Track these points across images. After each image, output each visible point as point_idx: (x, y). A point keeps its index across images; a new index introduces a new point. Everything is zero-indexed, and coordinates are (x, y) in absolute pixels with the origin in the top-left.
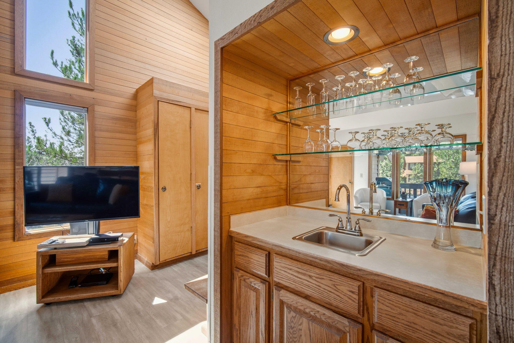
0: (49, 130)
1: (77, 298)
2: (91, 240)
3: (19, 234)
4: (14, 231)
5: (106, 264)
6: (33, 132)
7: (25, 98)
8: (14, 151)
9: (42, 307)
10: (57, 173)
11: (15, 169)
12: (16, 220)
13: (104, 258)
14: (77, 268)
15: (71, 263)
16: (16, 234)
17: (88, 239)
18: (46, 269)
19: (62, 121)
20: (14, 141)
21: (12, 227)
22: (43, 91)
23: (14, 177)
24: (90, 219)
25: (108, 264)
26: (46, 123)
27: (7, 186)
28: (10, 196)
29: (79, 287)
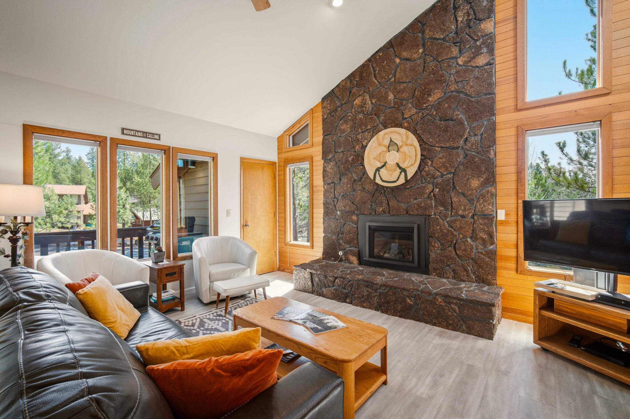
0: (564, 156)
1: (578, 361)
2: (599, 296)
3: (521, 267)
4: (517, 264)
5: (622, 337)
6: (546, 161)
7: (526, 131)
8: (517, 186)
9: (538, 349)
10: (574, 207)
11: (518, 203)
12: (519, 253)
13: (621, 328)
14: (578, 324)
15: (573, 316)
16: (519, 266)
17: (594, 293)
18: (543, 311)
19: (580, 142)
20: (517, 176)
21: (515, 259)
22: (544, 118)
23: (517, 211)
24: (600, 268)
25: (625, 338)
26: (560, 148)
27: (511, 219)
28: (514, 229)
29: (582, 349)
